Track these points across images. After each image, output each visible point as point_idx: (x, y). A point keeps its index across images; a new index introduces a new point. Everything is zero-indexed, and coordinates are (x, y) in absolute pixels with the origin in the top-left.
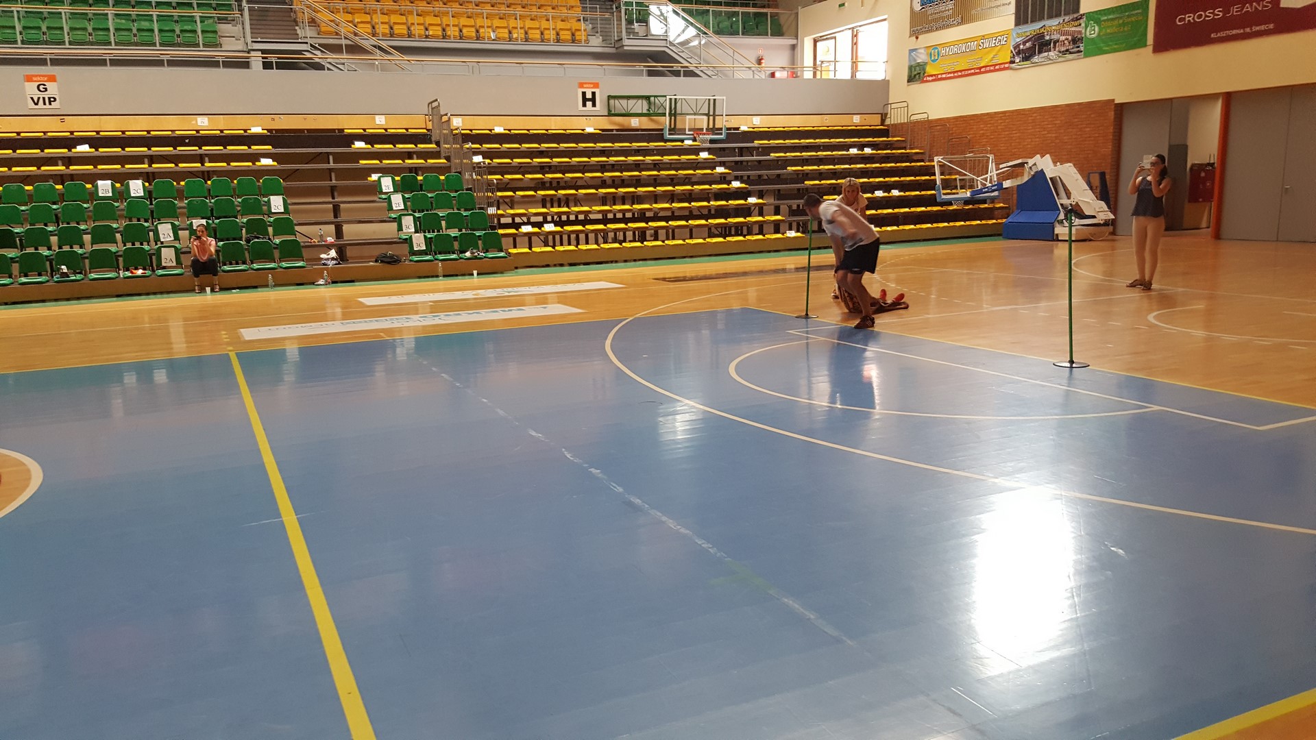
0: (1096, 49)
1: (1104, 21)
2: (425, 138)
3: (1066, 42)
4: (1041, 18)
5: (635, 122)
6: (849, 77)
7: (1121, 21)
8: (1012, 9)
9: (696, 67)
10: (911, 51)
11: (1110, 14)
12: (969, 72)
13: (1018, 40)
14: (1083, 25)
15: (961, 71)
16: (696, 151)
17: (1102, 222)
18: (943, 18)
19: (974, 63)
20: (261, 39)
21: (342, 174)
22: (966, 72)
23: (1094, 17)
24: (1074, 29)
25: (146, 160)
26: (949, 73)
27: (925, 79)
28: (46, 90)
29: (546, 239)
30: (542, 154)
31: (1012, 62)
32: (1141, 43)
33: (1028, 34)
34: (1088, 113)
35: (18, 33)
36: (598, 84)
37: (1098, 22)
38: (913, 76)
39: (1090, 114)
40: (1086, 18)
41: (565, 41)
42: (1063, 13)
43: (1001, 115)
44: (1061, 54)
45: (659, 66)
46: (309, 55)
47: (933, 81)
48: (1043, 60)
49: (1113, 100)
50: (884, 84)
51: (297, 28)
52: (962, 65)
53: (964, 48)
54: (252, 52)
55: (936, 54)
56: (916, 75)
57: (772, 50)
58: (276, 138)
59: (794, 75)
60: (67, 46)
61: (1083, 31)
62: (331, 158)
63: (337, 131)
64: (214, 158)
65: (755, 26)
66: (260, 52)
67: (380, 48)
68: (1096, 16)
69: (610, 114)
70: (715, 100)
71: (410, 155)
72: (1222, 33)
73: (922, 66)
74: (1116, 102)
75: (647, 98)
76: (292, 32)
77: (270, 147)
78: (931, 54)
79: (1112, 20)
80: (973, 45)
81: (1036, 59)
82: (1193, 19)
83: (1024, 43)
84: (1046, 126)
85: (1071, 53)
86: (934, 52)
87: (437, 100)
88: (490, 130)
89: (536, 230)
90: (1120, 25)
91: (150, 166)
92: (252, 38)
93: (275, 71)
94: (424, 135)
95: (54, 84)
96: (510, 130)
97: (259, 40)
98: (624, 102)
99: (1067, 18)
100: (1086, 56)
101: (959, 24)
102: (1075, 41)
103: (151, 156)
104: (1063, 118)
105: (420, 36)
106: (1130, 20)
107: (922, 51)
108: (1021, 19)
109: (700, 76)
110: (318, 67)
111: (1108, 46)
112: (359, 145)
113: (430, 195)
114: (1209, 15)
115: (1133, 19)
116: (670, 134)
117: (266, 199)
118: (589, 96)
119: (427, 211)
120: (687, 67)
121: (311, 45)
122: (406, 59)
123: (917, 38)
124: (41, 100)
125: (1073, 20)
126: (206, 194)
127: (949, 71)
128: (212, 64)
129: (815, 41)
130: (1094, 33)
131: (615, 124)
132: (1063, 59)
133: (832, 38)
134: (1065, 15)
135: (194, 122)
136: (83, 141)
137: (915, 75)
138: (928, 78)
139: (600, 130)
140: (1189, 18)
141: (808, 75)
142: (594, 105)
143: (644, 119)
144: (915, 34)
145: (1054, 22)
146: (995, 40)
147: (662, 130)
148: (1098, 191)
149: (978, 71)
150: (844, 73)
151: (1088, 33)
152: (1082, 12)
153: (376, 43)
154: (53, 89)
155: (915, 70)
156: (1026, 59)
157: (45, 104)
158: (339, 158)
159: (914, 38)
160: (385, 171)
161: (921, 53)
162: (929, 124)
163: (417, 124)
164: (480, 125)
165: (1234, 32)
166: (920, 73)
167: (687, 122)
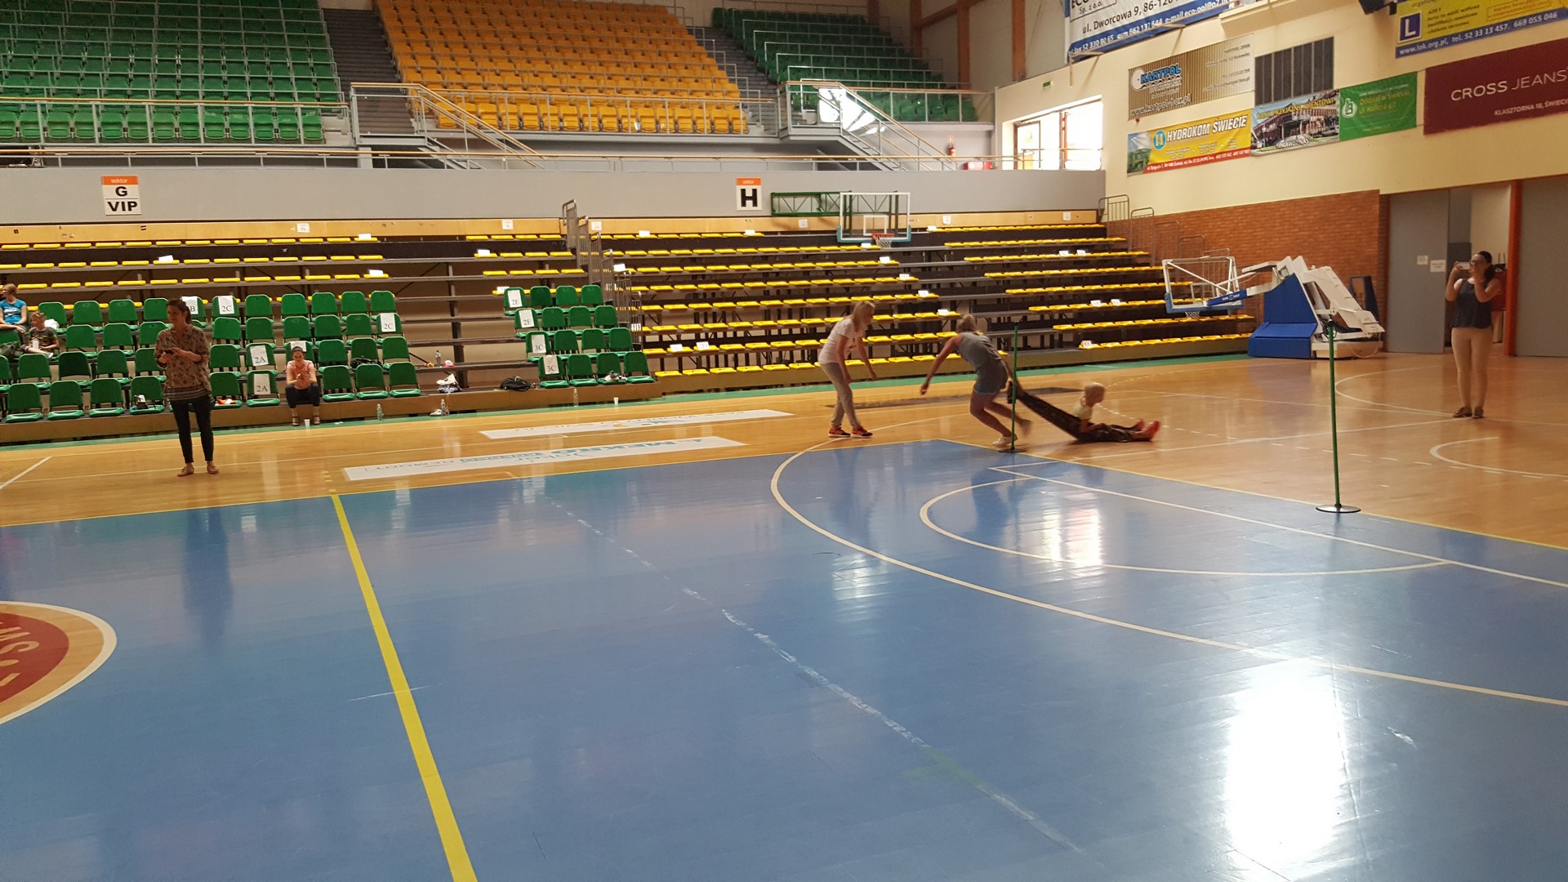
0: (1354, 131)
1: (1364, 97)
2: (558, 245)
3: (1318, 123)
4: (1287, 96)
5: (803, 223)
6: (1056, 167)
7: (1384, 98)
8: (1251, 85)
9: (875, 159)
10: (1131, 136)
11: (1370, 89)
12: (1202, 159)
13: (1259, 121)
14: (1338, 103)
15: (1191, 159)
16: (876, 255)
17: (1369, 336)
18: (1169, 98)
19: (1207, 149)
20: (371, 132)
21: (462, 287)
22: (1198, 160)
23: (1351, 93)
24: (1327, 107)
25: (238, 273)
26: (1179, 161)
27: (1148, 169)
28: (126, 193)
29: (699, 360)
30: (694, 261)
31: (1254, 147)
32: (1409, 123)
33: (1272, 114)
34: (1348, 206)
35: (96, 130)
36: (759, 179)
37: (1356, 99)
38: (1134, 165)
39: (1350, 208)
40: (1342, 93)
41: (723, 131)
42: (1312, 89)
43: (1242, 210)
44: (1312, 138)
45: (830, 158)
46: (426, 151)
47: (1158, 170)
48: (1291, 144)
49: (1378, 191)
50: (1099, 176)
51: (412, 120)
52: (1194, 151)
53: (1194, 132)
54: (361, 148)
55: (1161, 140)
56: (1138, 163)
57: (964, 138)
58: (387, 246)
59: (991, 166)
60: (151, 144)
61: (1338, 110)
62: (451, 268)
63: (457, 238)
64: (316, 270)
65: (943, 110)
66: (370, 148)
67: (508, 143)
68: (1353, 92)
69: (774, 214)
70: (897, 196)
71: (541, 264)
72: (1507, 110)
73: (1145, 154)
74: (1382, 192)
75: (818, 195)
76: (408, 125)
77: (381, 257)
78: (1155, 139)
79: (1372, 96)
80: (1206, 128)
81: (1281, 143)
82: (1472, 94)
83: (1267, 125)
84: (1296, 223)
85: (1324, 136)
86: (1159, 137)
87: (572, 201)
88: (634, 235)
89: (688, 349)
90: (1383, 103)
91: (242, 279)
92: (361, 132)
93: (387, 169)
94: (558, 242)
95: (135, 186)
96: (657, 234)
97: (369, 134)
98: (790, 200)
99: (1318, 95)
100: (1342, 139)
101: (1188, 104)
102: (1329, 121)
103: (244, 268)
104: (1317, 213)
105: (553, 128)
106: (1394, 96)
107: (1144, 136)
108: (1262, 97)
109: (878, 169)
110: (437, 165)
111: (1369, 127)
112: (483, 253)
113: (564, 310)
114: (1491, 89)
115: (1398, 95)
116: (844, 237)
117: (375, 317)
118: (749, 193)
119: (561, 328)
120: (864, 159)
121: (429, 140)
122: (537, 154)
123: (1138, 121)
124: (120, 205)
125: (1325, 97)
126: (307, 311)
127: (1178, 159)
128: (316, 162)
129: (1016, 127)
130: (1352, 113)
131: (778, 225)
132: (1315, 143)
133: (1035, 123)
134: (1315, 91)
135: (293, 229)
136: (165, 251)
137: (1136, 165)
138: (1152, 168)
139: (762, 232)
140: (1467, 92)
141: (1008, 165)
142: (755, 204)
143: (814, 219)
144: (1136, 116)
145: (1302, 100)
146: (1232, 122)
147: (835, 232)
148: (1363, 299)
149: (1213, 158)
150: (1051, 163)
151: (1344, 113)
152: (1336, 87)
153: (501, 137)
154: (133, 192)
155: (1136, 158)
156: (1270, 143)
157: (124, 209)
158: (459, 269)
159: (1134, 121)
160: (513, 283)
161: (1143, 139)
162: (1156, 222)
163: (550, 229)
164: (622, 229)
165: (1523, 108)
166: (1142, 162)
167: (865, 222)
